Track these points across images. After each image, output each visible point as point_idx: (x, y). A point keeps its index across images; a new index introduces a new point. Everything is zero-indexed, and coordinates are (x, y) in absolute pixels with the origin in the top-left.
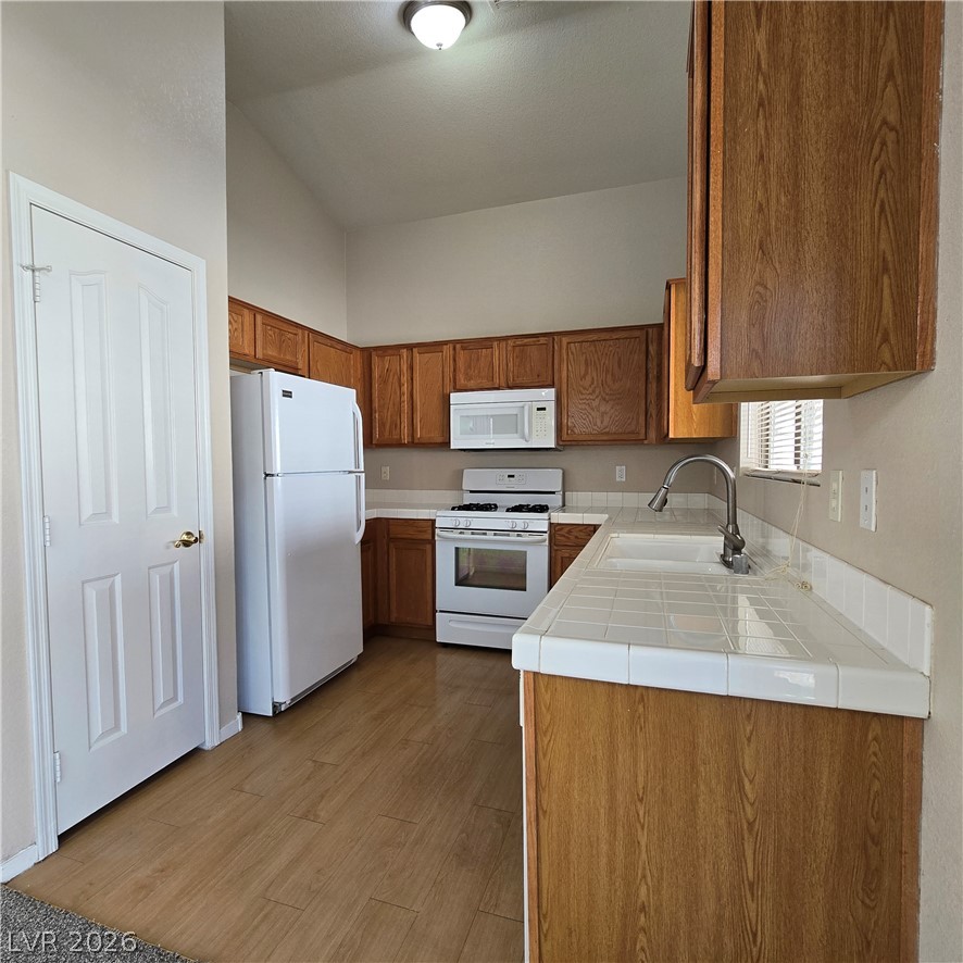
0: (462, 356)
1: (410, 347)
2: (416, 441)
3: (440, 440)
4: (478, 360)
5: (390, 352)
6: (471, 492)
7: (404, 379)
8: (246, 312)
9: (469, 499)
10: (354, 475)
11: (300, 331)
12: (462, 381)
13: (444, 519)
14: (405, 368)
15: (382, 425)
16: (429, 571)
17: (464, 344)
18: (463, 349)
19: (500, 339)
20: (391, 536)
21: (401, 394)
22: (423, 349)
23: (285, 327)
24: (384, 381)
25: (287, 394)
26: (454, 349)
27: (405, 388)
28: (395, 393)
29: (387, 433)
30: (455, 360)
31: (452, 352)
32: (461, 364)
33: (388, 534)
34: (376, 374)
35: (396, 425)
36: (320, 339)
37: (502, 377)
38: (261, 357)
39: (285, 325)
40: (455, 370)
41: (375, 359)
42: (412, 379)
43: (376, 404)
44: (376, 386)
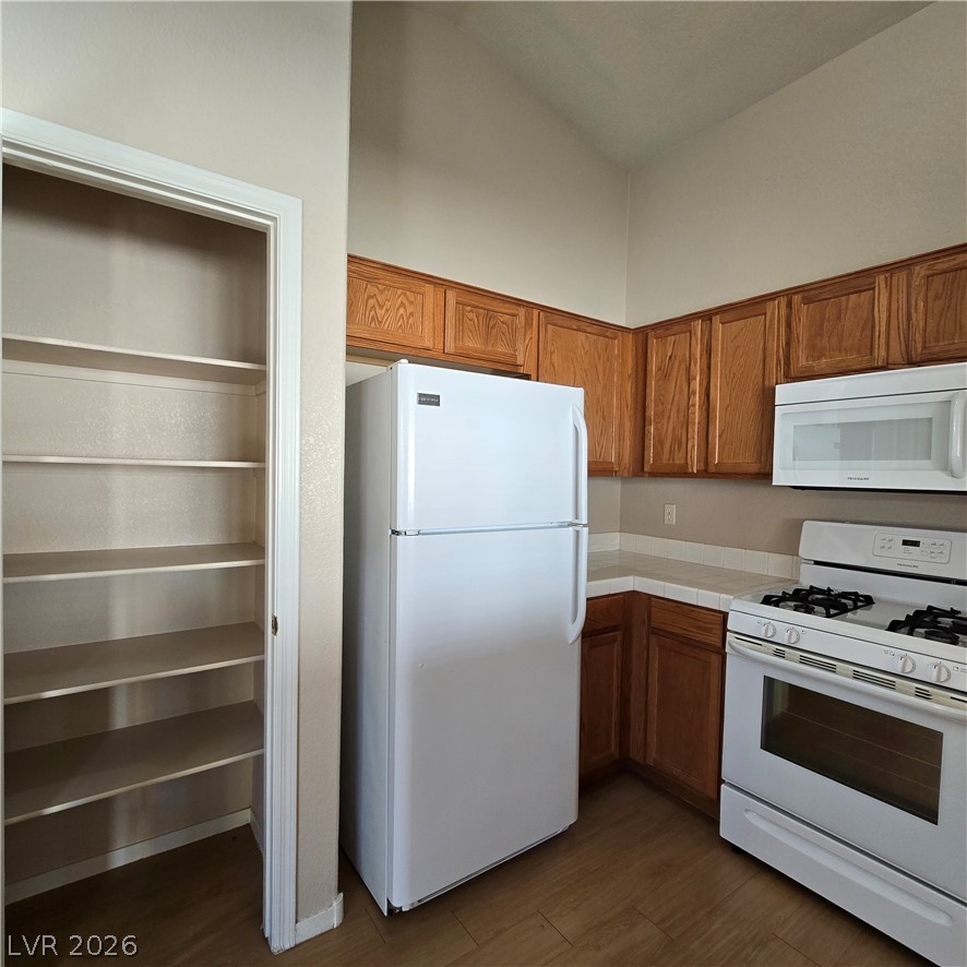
0: (804, 314)
1: (706, 316)
2: (712, 469)
3: (754, 468)
4: (839, 317)
5: (676, 328)
6: (817, 563)
7: (697, 369)
8: (429, 289)
9: (811, 578)
10: (571, 529)
11: (522, 312)
12: (802, 360)
13: (747, 617)
14: (698, 350)
15: (660, 443)
16: (714, 702)
17: (809, 293)
18: (807, 301)
19: (890, 269)
20: (653, 624)
21: (691, 394)
22: (728, 316)
23: (495, 306)
24: (665, 375)
25: (429, 400)
26: (789, 305)
27: (696, 385)
28: (681, 391)
29: (665, 456)
30: (789, 325)
31: (783, 312)
32: (802, 330)
33: (649, 621)
34: (653, 367)
35: (680, 443)
36: (557, 319)
37: (894, 343)
38: (452, 351)
39: (495, 303)
40: (788, 344)
41: (653, 343)
42: (709, 368)
43: (651, 412)
44: (652, 383)
